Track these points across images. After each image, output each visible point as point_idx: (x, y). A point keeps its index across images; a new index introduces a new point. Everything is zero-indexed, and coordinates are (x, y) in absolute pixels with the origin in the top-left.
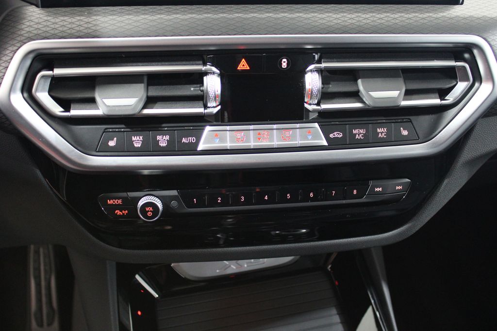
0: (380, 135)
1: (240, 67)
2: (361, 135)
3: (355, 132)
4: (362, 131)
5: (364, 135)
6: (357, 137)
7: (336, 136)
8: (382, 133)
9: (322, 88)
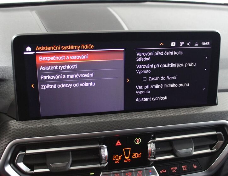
0: (184, 169)
1: (117, 144)
2: (175, 170)
3: (172, 169)
4: (175, 168)
5: (176, 170)
6: (173, 171)
7: (163, 172)
8: (184, 168)
9: (156, 150)
